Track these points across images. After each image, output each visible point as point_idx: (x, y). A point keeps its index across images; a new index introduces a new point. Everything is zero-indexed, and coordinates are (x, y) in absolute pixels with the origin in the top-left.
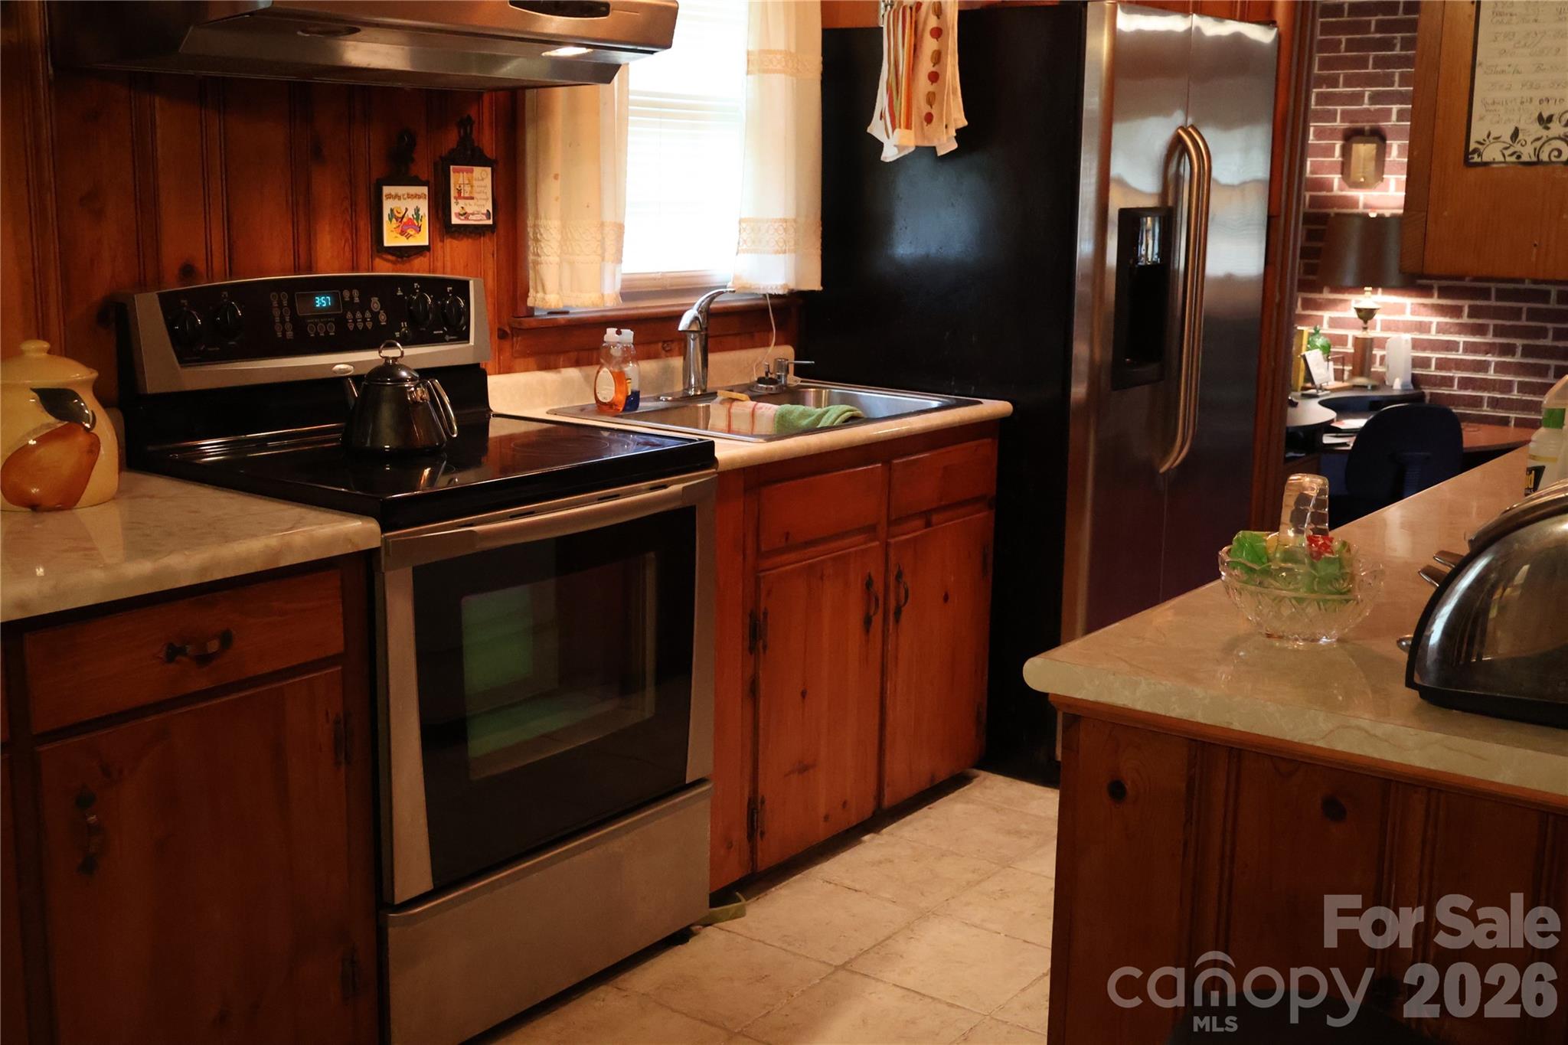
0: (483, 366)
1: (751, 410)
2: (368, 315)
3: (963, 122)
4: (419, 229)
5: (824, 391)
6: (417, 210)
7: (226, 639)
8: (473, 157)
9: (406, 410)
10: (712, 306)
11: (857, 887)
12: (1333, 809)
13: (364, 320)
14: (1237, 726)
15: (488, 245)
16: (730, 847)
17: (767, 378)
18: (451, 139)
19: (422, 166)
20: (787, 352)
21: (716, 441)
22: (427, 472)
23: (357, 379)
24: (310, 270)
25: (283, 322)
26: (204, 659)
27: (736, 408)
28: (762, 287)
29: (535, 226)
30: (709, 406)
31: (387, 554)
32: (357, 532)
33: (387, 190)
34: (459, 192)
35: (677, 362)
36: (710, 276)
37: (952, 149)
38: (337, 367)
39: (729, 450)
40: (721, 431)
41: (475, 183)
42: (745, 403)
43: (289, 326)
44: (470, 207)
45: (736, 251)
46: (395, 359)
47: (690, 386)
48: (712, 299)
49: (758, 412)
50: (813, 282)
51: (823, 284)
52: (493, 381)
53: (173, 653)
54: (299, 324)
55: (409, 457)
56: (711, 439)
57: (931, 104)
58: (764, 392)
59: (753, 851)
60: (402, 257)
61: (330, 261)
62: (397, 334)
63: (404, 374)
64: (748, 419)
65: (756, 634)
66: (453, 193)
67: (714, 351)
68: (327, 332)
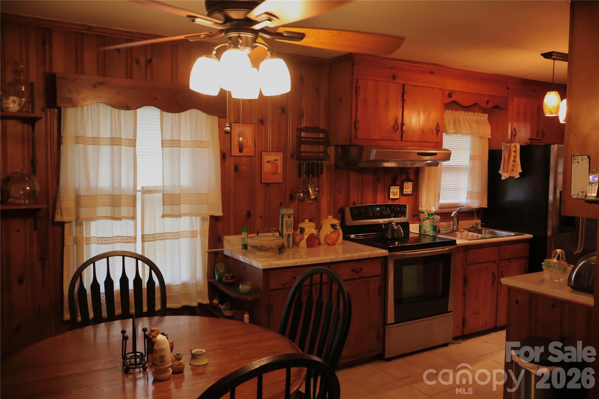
0: (409, 222)
2: (386, 212)
3: (521, 171)
4: (397, 195)
5: (487, 231)
6: (397, 191)
7: (361, 269)
8: (408, 180)
9: (393, 230)
10: (460, 211)
11: (488, 342)
12: (553, 306)
13: (386, 213)
14: (537, 291)
15: (411, 198)
16: (458, 328)
17: (473, 227)
18: (404, 177)
19: (398, 182)
20: (479, 221)
21: (456, 240)
22: (397, 243)
23: (384, 224)
24: (376, 203)
25: (371, 213)
26: (357, 272)
27: (463, 233)
29: (421, 194)
30: (458, 233)
31: (389, 256)
32: (384, 252)
33: (391, 187)
34: (405, 187)
35: (452, 223)
37: (518, 177)
38: (380, 222)
39: (459, 242)
40: (460, 238)
41: (409, 185)
42: (465, 232)
43: (372, 214)
44: (407, 190)
45: (466, 198)
46: (392, 221)
47: (454, 228)
48: (460, 209)
49: (468, 234)
50: (485, 206)
51: (488, 206)
52: (410, 225)
53: (353, 271)
54: (373, 213)
55: (393, 240)
56: (455, 239)
57: (513, 167)
58: (472, 230)
59: (463, 330)
60: (393, 200)
61: (380, 202)
62: (392, 216)
63: (393, 224)
64: (466, 236)
65: (465, 282)
66: (404, 187)
67: (460, 220)
68: (379, 215)
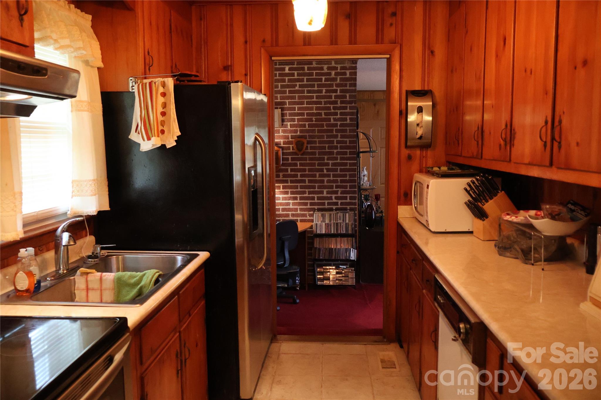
1: (99, 277)
3: (179, 134)
5: (120, 256)
17: (93, 256)
20: (92, 239)
27: (90, 277)
28: (85, 212)
30: (74, 278)
36: (57, 210)
37: (174, 145)
42: (95, 273)
45: (71, 196)
47: (60, 268)
49: (104, 278)
50: (107, 207)
51: (110, 207)
57: (163, 126)
64: (99, 282)
